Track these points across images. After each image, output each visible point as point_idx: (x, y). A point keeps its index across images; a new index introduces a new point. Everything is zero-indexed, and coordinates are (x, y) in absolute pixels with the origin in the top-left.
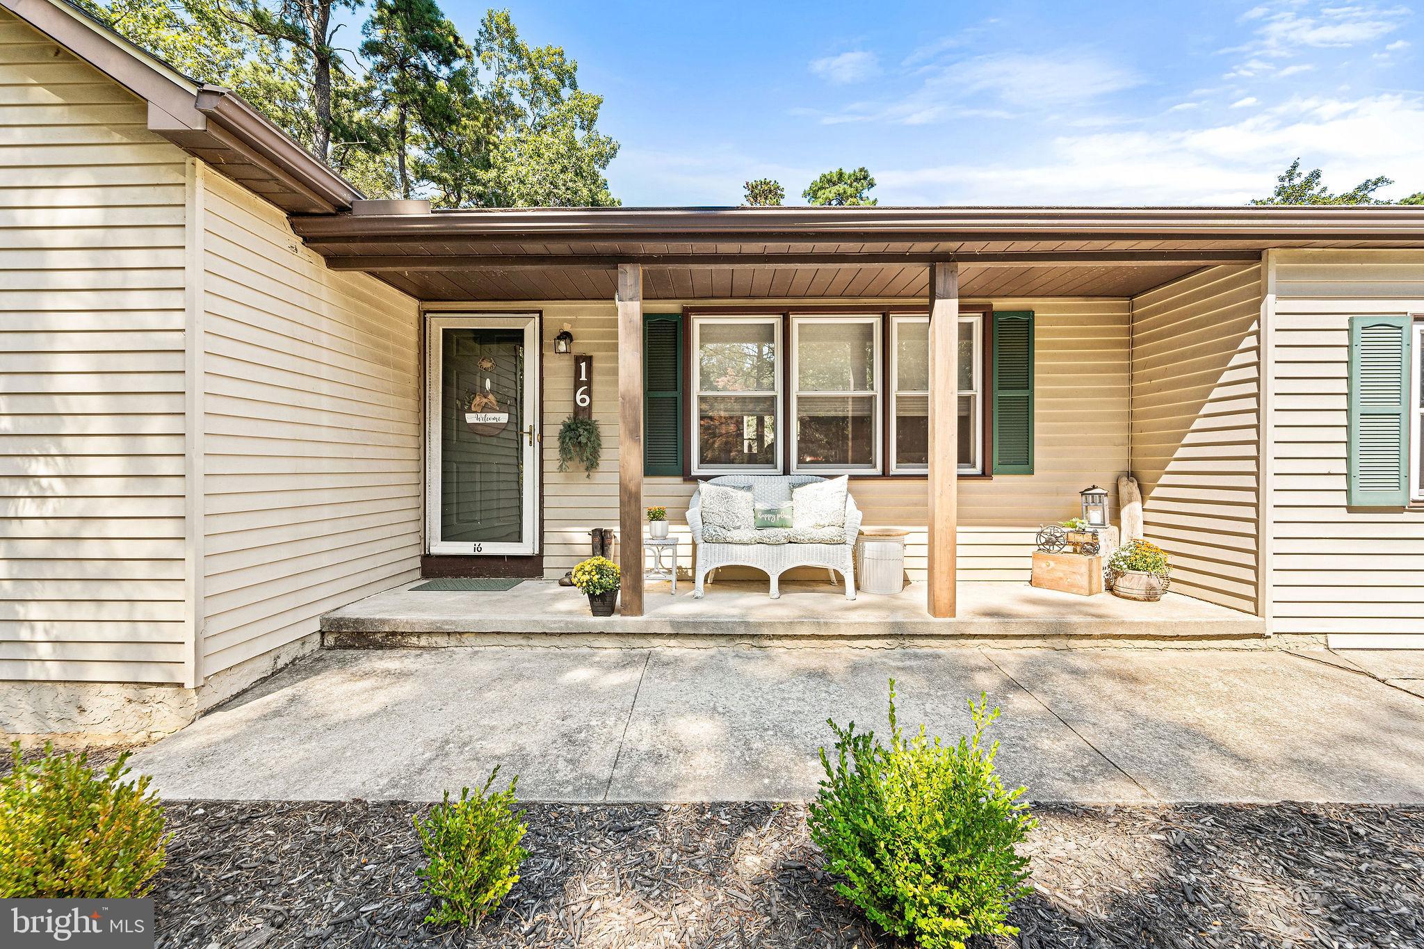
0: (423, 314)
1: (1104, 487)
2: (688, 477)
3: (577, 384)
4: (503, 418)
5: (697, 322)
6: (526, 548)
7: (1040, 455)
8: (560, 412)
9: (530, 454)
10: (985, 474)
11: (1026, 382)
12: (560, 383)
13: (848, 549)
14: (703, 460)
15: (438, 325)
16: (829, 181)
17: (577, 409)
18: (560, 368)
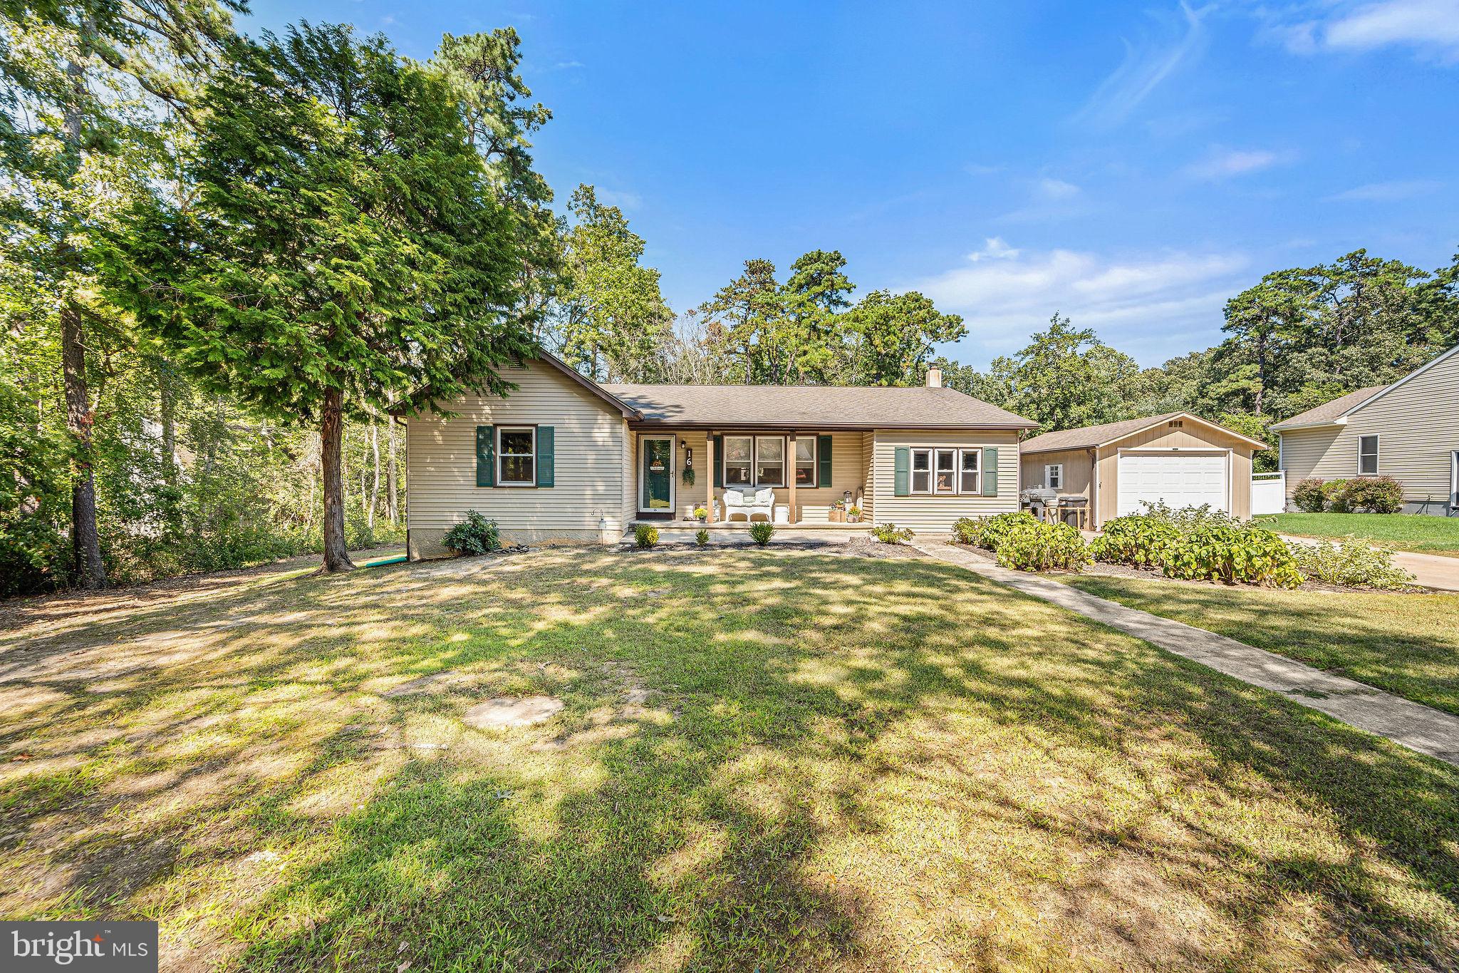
0: (638, 435)
1: (853, 491)
2: (722, 487)
3: (687, 458)
4: (663, 468)
5: (726, 438)
6: (671, 510)
7: (834, 481)
8: (682, 467)
9: (672, 480)
10: (817, 487)
11: (829, 458)
12: (682, 457)
13: (770, 509)
14: (727, 482)
15: (643, 438)
16: (811, 260)
17: (687, 466)
18: (682, 452)
